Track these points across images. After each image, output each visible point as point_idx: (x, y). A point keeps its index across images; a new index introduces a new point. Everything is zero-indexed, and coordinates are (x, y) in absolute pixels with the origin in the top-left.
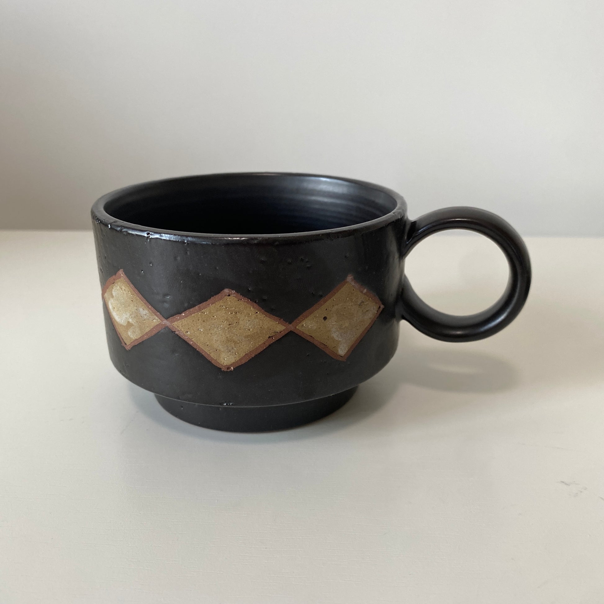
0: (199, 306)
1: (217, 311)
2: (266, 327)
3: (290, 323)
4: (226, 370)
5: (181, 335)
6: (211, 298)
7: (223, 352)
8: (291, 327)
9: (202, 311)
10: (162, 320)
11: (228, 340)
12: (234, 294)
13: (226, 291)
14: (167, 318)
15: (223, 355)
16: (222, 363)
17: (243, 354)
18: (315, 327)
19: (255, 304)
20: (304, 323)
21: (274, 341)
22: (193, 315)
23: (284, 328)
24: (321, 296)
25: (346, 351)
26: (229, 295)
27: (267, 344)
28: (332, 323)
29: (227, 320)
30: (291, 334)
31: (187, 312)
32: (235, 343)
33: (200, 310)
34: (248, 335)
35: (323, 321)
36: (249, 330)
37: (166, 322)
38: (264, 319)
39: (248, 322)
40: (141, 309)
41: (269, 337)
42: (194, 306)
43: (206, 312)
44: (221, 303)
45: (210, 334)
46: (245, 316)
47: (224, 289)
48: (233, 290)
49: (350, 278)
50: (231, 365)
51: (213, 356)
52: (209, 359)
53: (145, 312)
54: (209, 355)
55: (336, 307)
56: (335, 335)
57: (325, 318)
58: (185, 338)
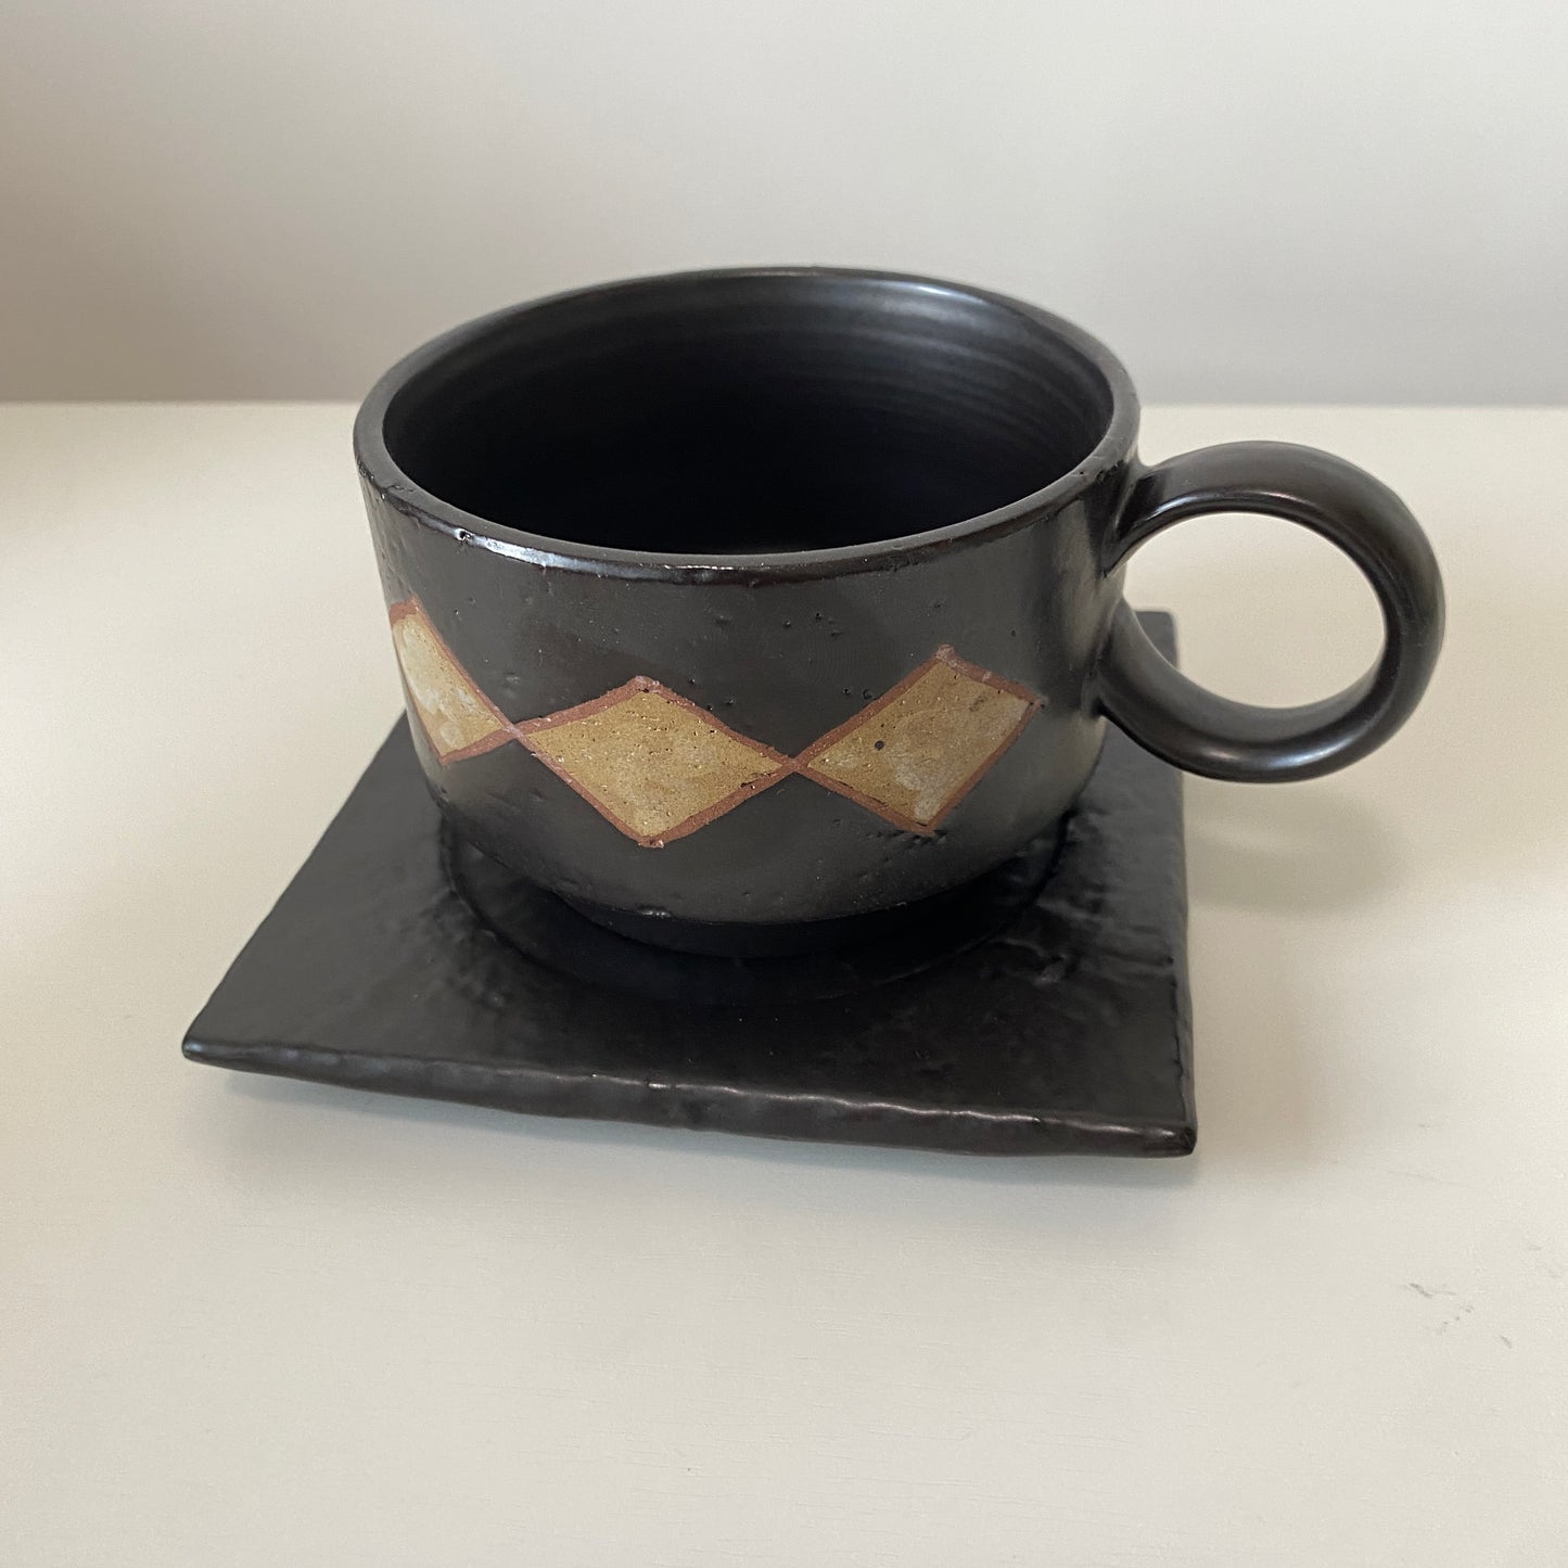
0: (580, 706)
1: (621, 721)
2: (735, 763)
3: (792, 756)
4: (647, 845)
5: (547, 761)
6: (606, 693)
7: (641, 807)
8: (794, 765)
9: (589, 718)
10: (505, 726)
11: (650, 785)
12: (659, 688)
13: (640, 681)
14: (515, 722)
15: (639, 814)
16: (638, 830)
17: (683, 817)
18: (853, 766)
19: (706, 713)
20: (826, 756)
21: (754, 793)
22: (569, 724)
23: (776, 766)
24: (869, 698)
25: (934, 813)
26: (646, 691)
27: (739, 799)
28: (898, 754)
29: (645, 741)
30: (794, 779)
31: (557, 716)
32: (666, 791)
33: (583, 715)
34: (694, 779)
35: (875, 751)
36: (696, 767)
37: (513, 730)
38: (730, 746)
39: (692, 749)
40: (460, 691)
41: (743, 785)
42: (570, 705)
43: (599, 720)
44: (629, 705)
45: (608, 769)
46: (686, 738)
47: (634, 677)
48: (655, 679)
49: (944, 652)
50: (659, 836)
51: (617, 813)
52: (610, 819)
53: (469, 699)
54: (610, 813)
55: (907, 719)
56: (906, 780)
57: (879, 745)
58: (556, 769)
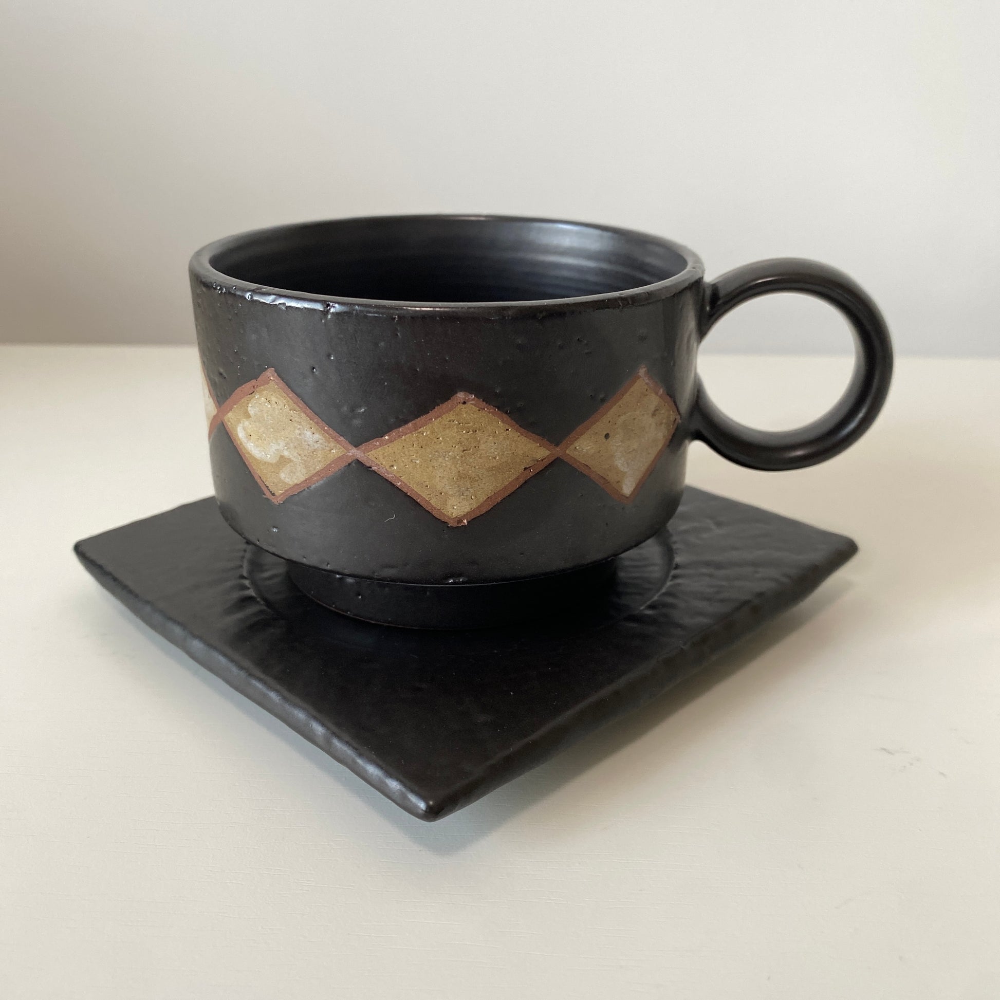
0: (413, 422)
1: (444, 429)
2: (520, 452)
3: (557, 445)
4: (455, 525)
5: (382, 471)
6: (434, 408)
7: (452, 495)
8: (558, 452)
9: (420, 430)
10: (348, 450)
11: (461, 476)
12: (473, 400)
13: (461, 395)
14: (356, 445)
15: (452, 501)
16: (449, 514)
17: (483, 498)
18: (592, 451)
19: (504, 415)
20: (577, 444)
21: (531, 475)
22: (403, 437)
23: (547, 453)
24: (603, 401)
25: (632, 489)
26: (464, 403)
27: (522, 481)
28: (616, 445)
29: (460, 443)
30: (556, 463)
31: (394, 433)
32: (472, 480)
33: (416, 428)
34: (493, 467)
35: (604, 440)
36: (495, 458)
37: (356, 453)
38: (519, 439)
39: (493, 444)
40: (309, 433)
41: (525, 469)
42: (406, 422)
43: (426, 432)
44: (451, 416)
45: (431, 468)
46: (489, 436)
47: (456, 393)
48: (471, 393)
49: (642, 371)
50: (464, 516)
51: (433, 502)
52: (428, 508)
53: (315, 437)
54: (428, 503)
55: (623, 418)
56: (620, 463)
57: (607, 436)
58: (389, 477)
